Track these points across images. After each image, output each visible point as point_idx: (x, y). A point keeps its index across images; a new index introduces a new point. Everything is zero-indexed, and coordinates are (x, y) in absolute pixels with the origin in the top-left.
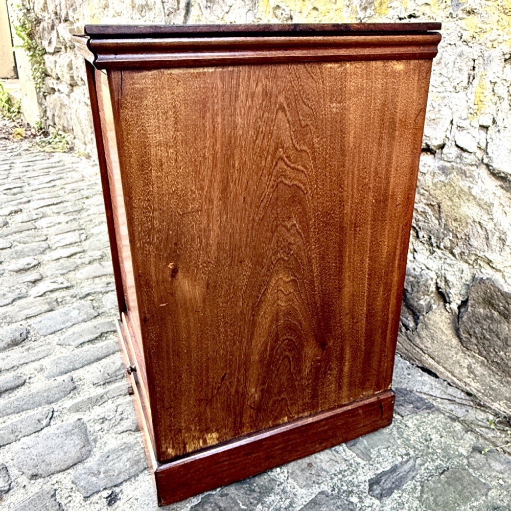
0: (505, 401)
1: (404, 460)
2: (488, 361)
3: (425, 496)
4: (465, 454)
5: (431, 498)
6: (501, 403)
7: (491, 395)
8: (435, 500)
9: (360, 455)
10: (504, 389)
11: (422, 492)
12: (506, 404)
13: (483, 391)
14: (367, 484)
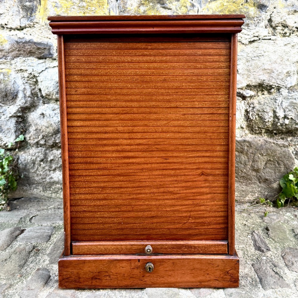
0: (250, 194)
1: (251, 236)
2: (238, 178)
3: (276, 240)
4: (261, 221)
5: (278, 239)
6: (249, 196)
7: (243, 195)
8: (280, 239)
9: (239, 244)
10: (248, 188)
11: (273, 240)
12: (251, 195)
13: (239, 195)
14: (256, 251)
